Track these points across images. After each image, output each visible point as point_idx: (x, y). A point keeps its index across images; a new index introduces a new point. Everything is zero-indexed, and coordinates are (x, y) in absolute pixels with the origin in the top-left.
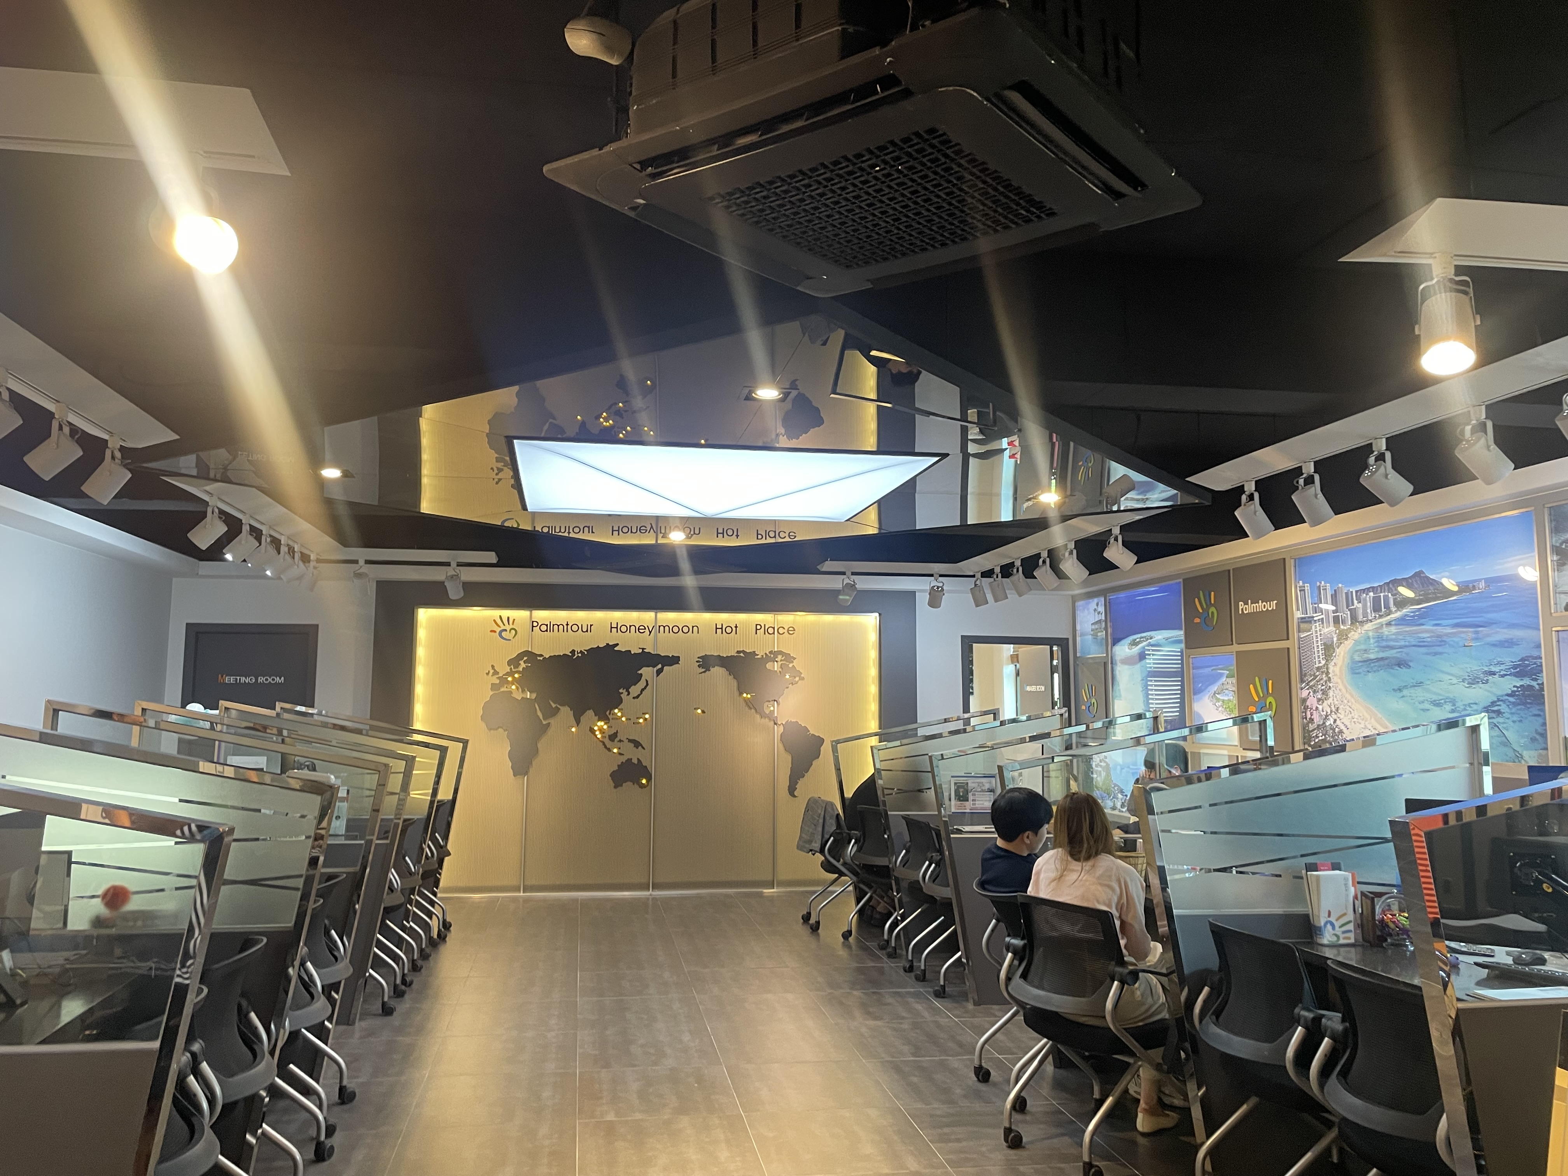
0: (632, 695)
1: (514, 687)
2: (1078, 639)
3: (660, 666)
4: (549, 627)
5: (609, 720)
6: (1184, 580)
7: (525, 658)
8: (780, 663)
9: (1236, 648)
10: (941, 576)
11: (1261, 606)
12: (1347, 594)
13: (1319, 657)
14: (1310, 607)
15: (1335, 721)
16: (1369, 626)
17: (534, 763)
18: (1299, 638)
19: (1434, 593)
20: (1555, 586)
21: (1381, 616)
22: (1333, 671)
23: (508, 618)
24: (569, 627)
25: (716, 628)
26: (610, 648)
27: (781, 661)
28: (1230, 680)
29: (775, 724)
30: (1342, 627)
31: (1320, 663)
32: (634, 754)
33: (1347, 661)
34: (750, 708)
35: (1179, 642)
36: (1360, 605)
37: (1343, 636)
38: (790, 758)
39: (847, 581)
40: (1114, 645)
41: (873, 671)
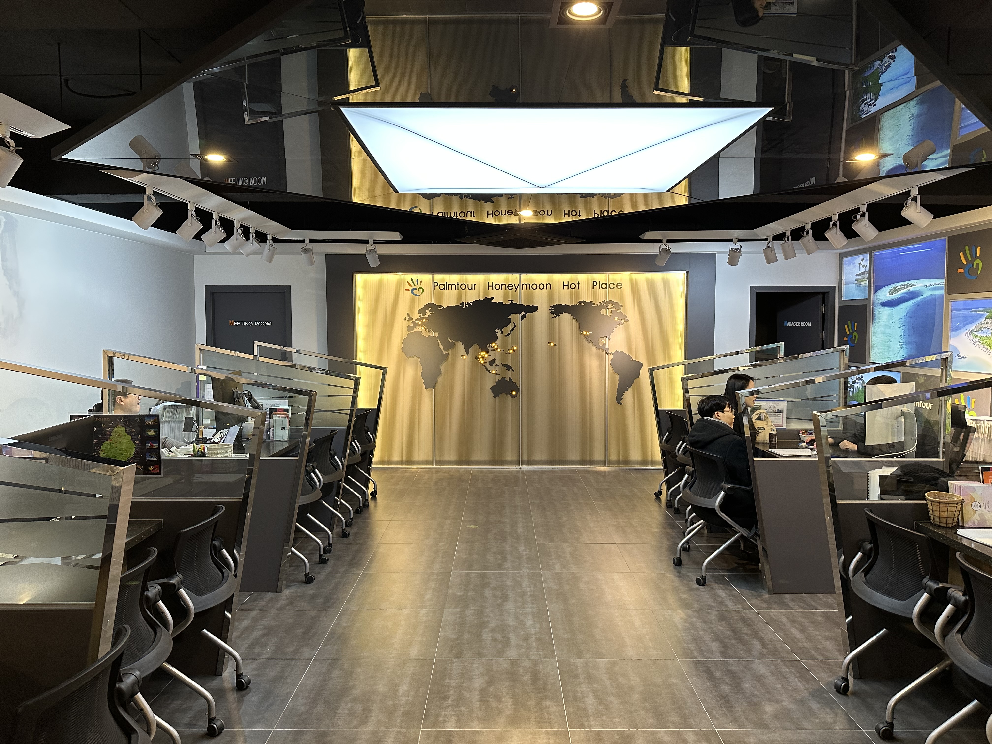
0: (504, 334)
1: (423, 328)
3: (523, 313)
4: (446, 287)
5: (489, 351)
7: (430, 308)
8: (610, 310)
10: (739, 240)
17: (439, 381)
23: (417, 280)
24: (459, 286)
25: (564, 285)
26: (488, 300)
28: (989, 320)
29: (607, 353)
32: (506, 374)
34: (589, 343)
38: (617, 377)
39: (663, 247)
40: (876, 291)
41: (681, 314)
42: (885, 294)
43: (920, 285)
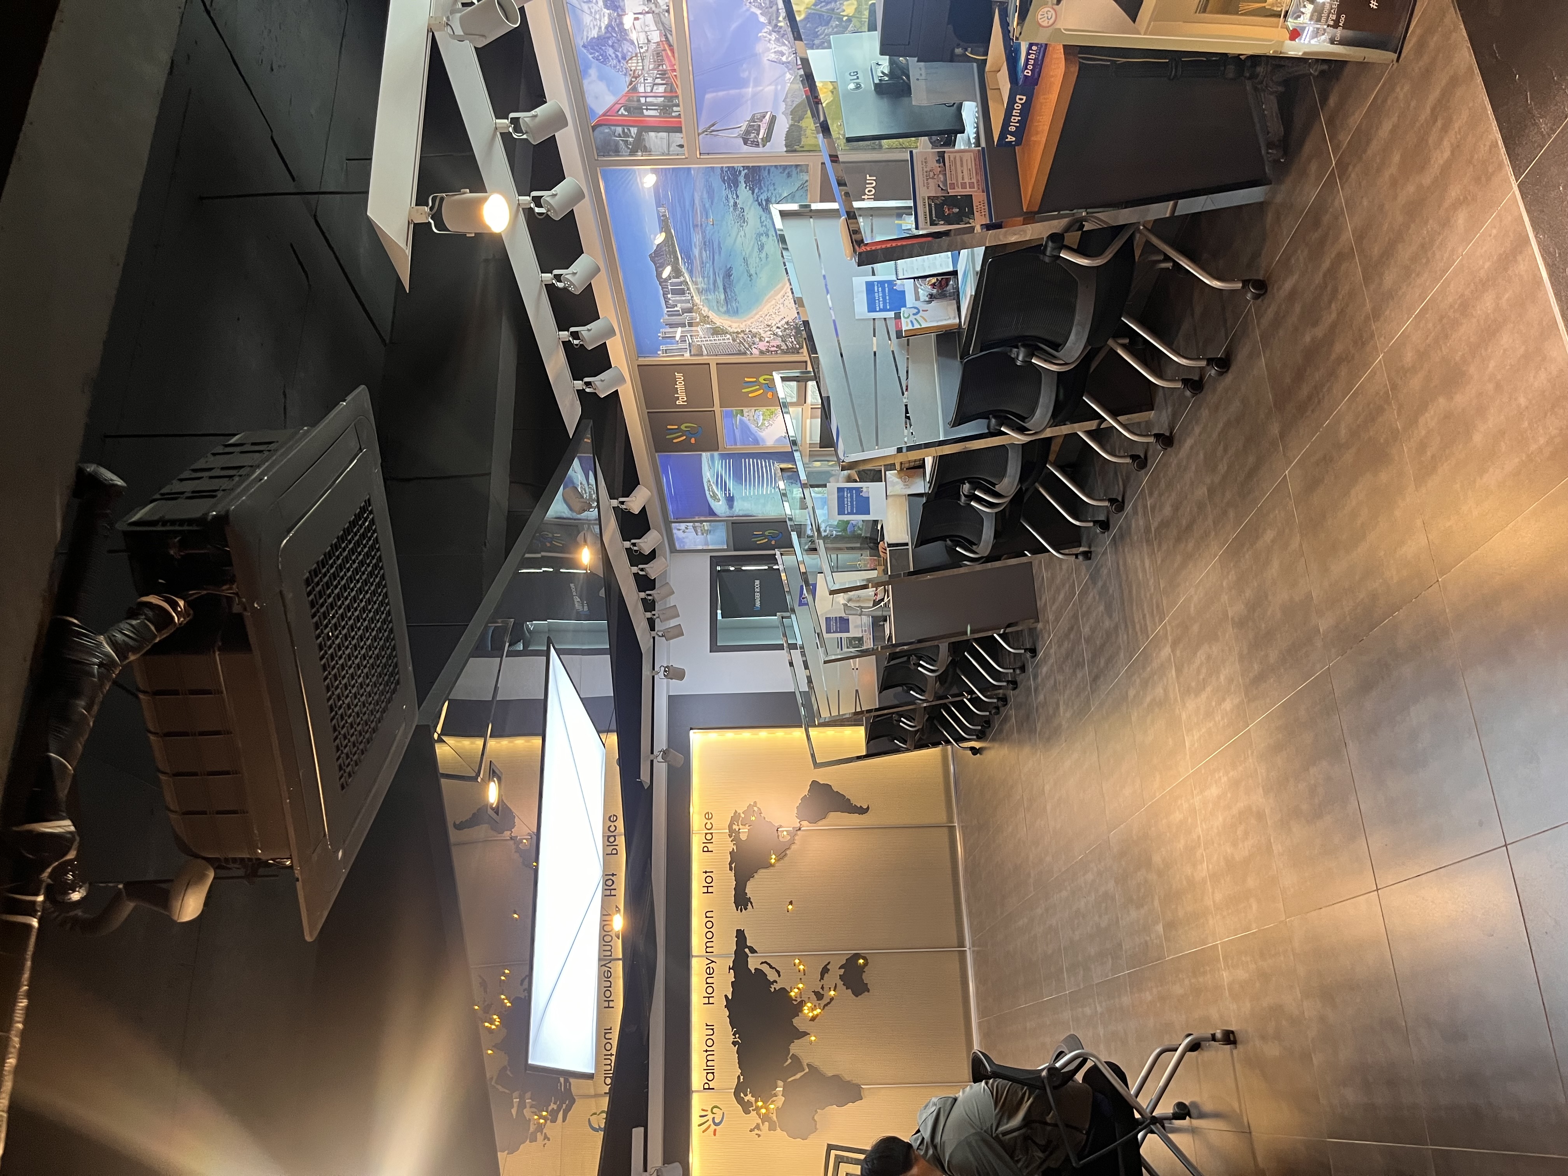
0: (777, 979)
1: (772, 1106)
2: (710, 547)
3: (747, 950)
4: (710, 1071)
5: (802, 1001)
6: (656, 452)
7: (742, 1095)
8: (741, 827)
9: (717, 408)
10: (654, 669)
11: (680, 386)
12: (669, 316)
13: (724, 339)
14: (680, 346)
15: (778, 328)
16: (697, 299)
17: (848, 1079)
18: (707, 355)
19: (669, 247)
20: (664, 154)
22: (736, 328)
23: (701, 1116)
24: (709, 1049)
25: (708, 892)
26: (729, 1004)
27: (738, 825)
28: (746, 414)
29: (799, 830)
30: (698, 320)
32: (836, 972)
33: (726, 317)
34: (787, 854)
35: (712, 457)
36: (679, 305)
38: (832, 814)
39: (660, 759)
41: (746, 735)
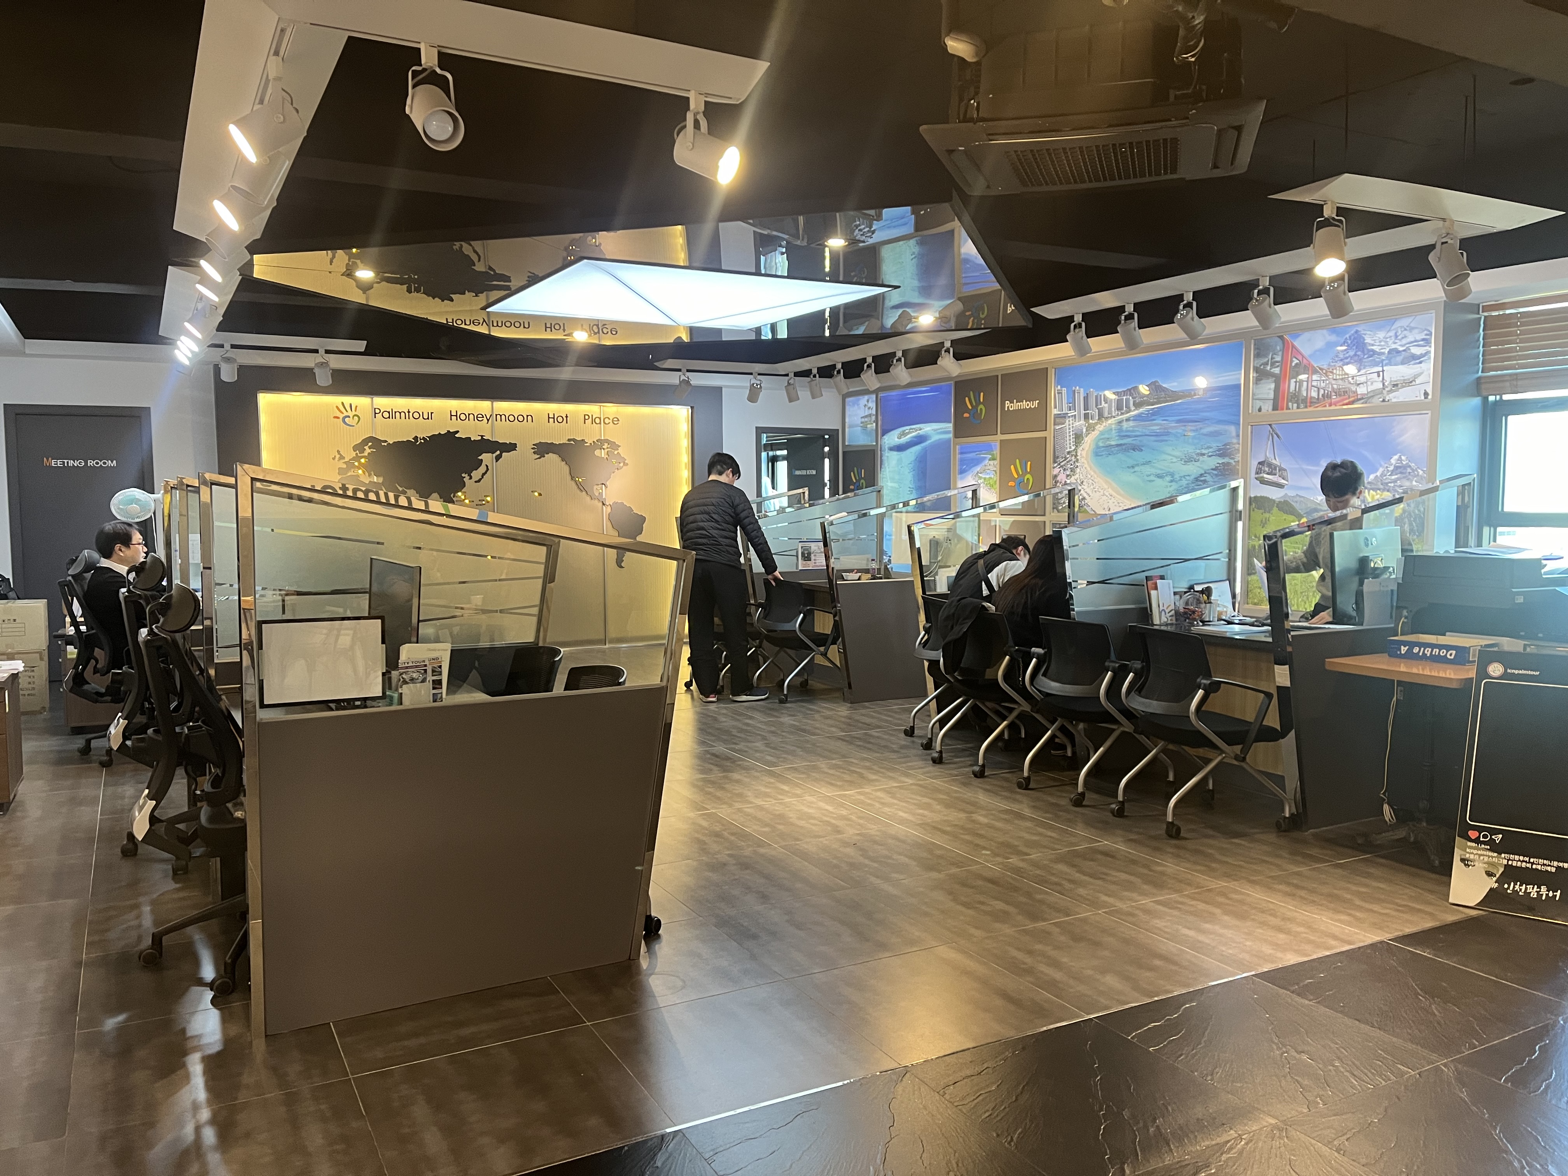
0: (474, 479)
1: (360, 472)
2: (847, 430)
3: (498, 452)
4: (391, 414)
6: (957, 382)
7: (370, 444)
8: (606, 450)
9: (1001, 437)
11: (1025, 405)
12: (1096, 397)
13: (1070, 444)
14: (1065, 406)
16: (1112, 421)
18: (1054, 429)
20: (1253, 394)
21: (1122, 414)
22: (1081, 454)
23: (351, 405)
24: (411, 414)
25: (549, 418)
26: (451, 435)
27: (607, 448)
28: (991, 462)
29: (604, 504)
30: (1091, 421)
31: (1070, 448)
33: (1093, 446)
34: (582, 491)
36: (1106, 405)
37: (1091, 428)
39: (683, 377)
40: (883, 435)
41: (685, 458)
42: (893, 438)
43: (928, 429)
